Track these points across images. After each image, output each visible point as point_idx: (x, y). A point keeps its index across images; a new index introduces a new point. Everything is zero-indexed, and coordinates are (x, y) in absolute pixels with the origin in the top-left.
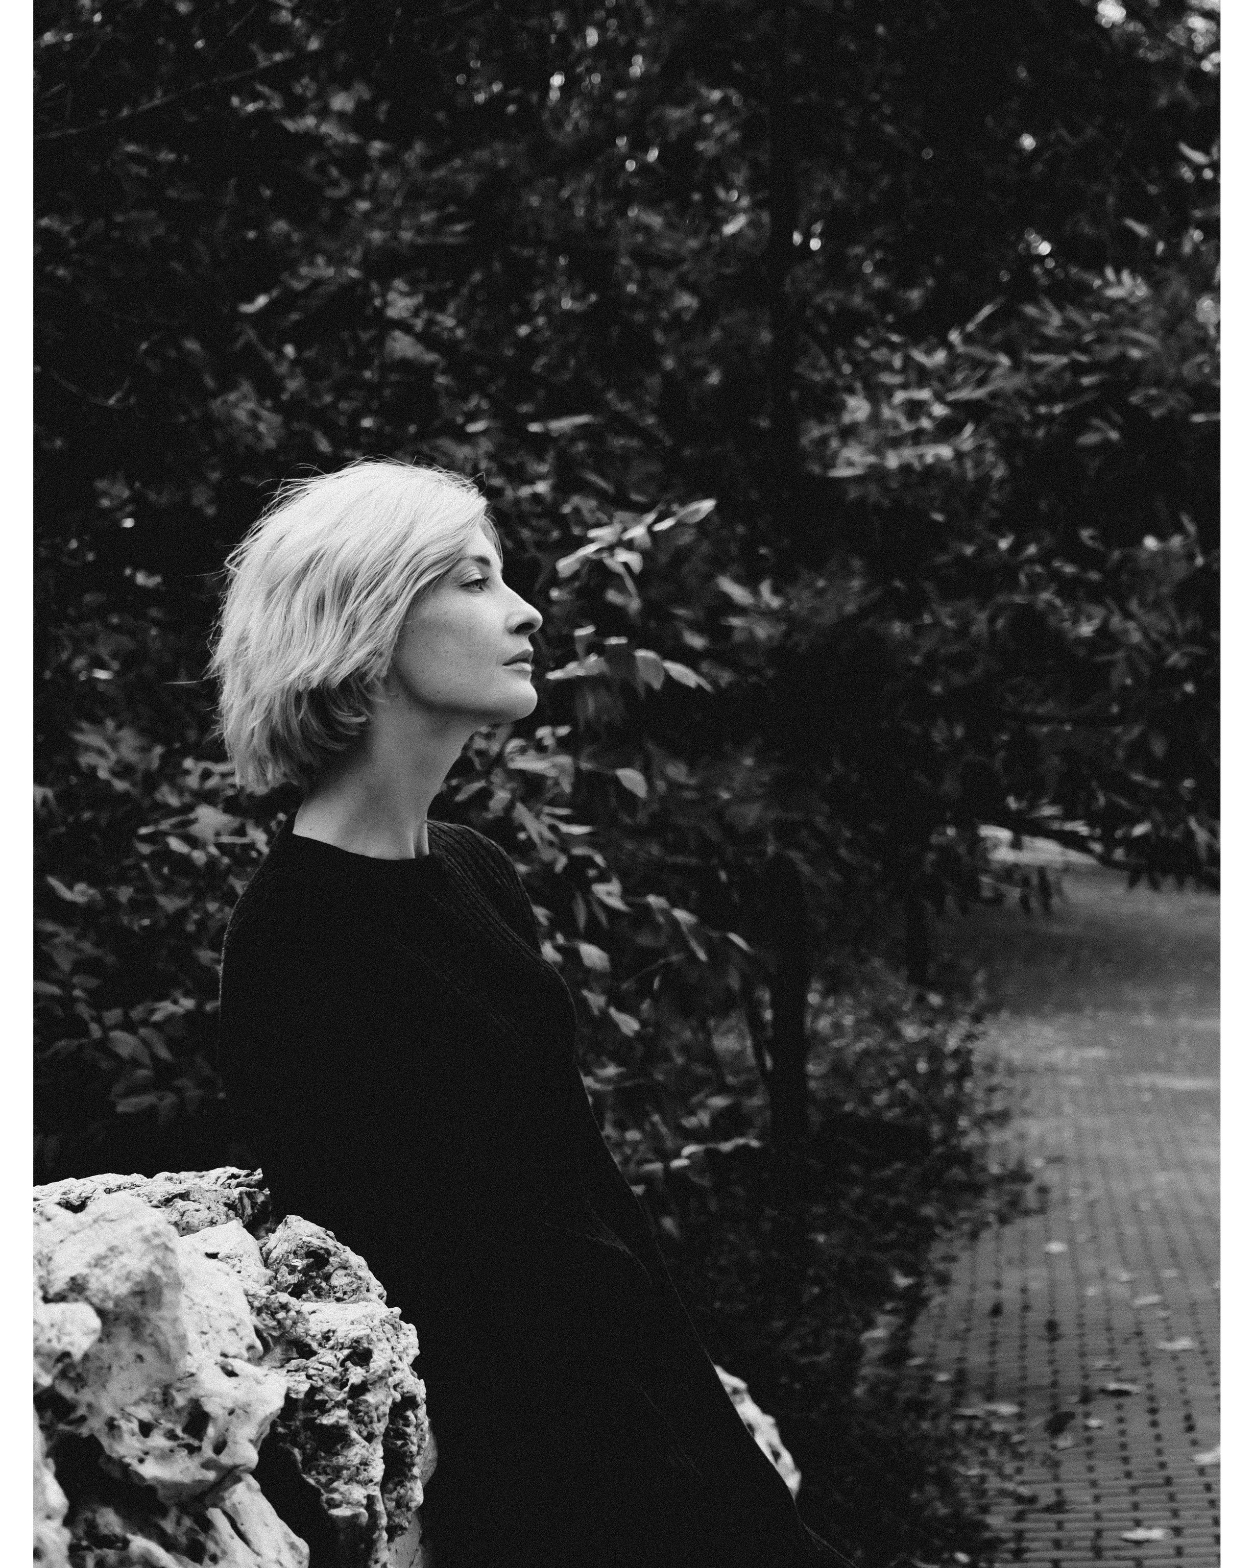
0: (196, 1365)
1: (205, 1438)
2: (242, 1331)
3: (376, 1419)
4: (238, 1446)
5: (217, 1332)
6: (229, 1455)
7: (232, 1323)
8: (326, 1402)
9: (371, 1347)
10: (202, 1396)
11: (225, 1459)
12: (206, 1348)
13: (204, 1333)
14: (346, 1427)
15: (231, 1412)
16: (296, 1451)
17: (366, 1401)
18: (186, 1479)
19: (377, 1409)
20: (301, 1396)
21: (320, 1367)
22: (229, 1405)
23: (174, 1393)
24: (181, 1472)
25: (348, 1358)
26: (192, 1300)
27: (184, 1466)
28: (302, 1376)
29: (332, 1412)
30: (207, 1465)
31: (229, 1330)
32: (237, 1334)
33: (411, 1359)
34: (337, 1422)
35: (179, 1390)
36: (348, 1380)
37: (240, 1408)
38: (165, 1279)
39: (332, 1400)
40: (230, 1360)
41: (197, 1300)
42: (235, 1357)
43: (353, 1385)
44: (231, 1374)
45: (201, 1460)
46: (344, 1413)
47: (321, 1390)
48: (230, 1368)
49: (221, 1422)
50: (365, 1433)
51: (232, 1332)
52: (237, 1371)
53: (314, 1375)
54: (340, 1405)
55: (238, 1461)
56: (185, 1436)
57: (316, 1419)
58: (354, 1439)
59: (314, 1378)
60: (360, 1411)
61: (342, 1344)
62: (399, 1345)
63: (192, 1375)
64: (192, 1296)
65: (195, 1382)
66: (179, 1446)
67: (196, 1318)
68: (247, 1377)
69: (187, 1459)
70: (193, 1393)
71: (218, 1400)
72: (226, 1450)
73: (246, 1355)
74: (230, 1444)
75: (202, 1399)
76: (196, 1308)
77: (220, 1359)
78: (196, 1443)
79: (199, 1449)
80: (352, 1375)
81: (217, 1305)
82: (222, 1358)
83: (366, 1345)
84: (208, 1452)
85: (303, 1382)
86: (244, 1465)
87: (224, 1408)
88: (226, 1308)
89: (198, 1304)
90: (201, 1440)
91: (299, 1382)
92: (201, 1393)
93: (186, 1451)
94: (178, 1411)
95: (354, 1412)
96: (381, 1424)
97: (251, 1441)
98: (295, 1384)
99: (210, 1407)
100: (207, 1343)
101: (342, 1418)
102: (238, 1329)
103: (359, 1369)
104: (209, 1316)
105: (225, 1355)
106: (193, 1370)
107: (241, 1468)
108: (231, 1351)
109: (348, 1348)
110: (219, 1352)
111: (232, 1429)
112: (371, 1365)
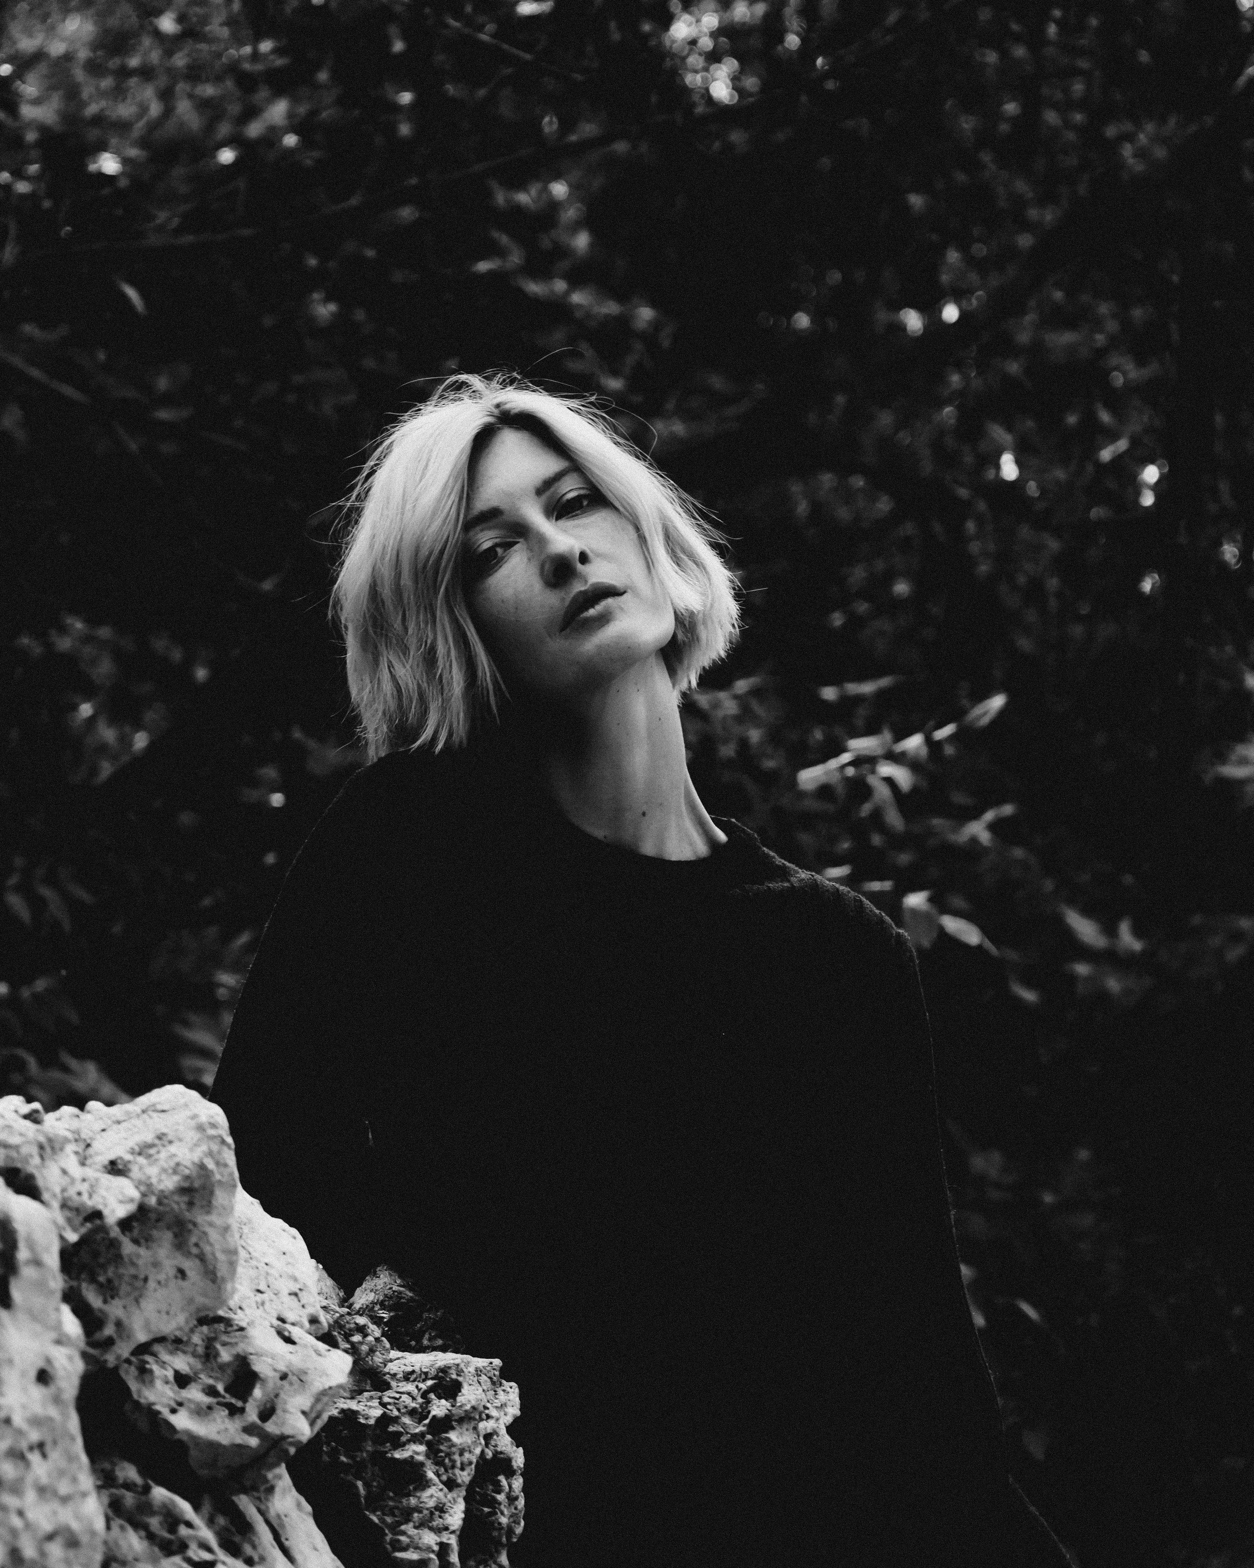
0: (247, 1320)
1: (250, 1400)
2: (305, 1297)
3: (458, 1464)
4: (288, 1416)
5: (276, 1294)
6: (276, 1424)
7: (295, 1288)
8: (400, 1434)
9: (460, 1379)
10: (251, 1354)
11: (271, 1427)
12: (261, 1308)
13: (259, 1291)
14: (422, 1464)
15: (284, 1377)
16: (360, 1484)
17: (449, 1440)
18: (225, 1441)
19: (461, 1454)
20: (372, 1422)
21: (397, 1396)
22: (282, 1367)
23: (218, 1346)
24: (219, 1433)
25: (431, 1389)
26: (250, 1254)
27: (222, 1427)
28: (375, 1403)
29: (407, 1447)
30: (249, 1430)
31: (290, 1294)
32: (299, 1301)
33: (509, 1419)
34: (412, 1457)
35: (224, 1344)
36: (429, 1412)
37: (294, 1374)
38: (218, 1177)
39: (407, 1433)
40: (287, 1326)
41: (254, 1254)
42: (293, 1324)
43: (434, 1416)
44: (289, 1340)
45: (244, 1424)
46: (422, 1448)
47: (396, 1420)
48: (286, 1334)
49: (270, 1385)
50: (444, 1478)
51: (293, 1297)
52: (296, 1340)
53: (389, 1404)
54: (417, 1438)
55: (288, 1431)
56: (227, 1396)
57: (386, 1452)
58: (431, 1480)
59: (389, 1407)
60: (442, 1451)
61: (426, 1373)
62: (496, 1401)
63: (242, 1329)
64: (251, 1250)
65: (246, 1337)
66: (218, 1403)
67: (253, 1273)
68: (305, 1346)
69: (227, 1420)
70: (241, 1348)
71: (269, 1360)
72: (274, 1418)
73: (307, 1325)
74: (279, 1412)
75: (251, 1357)
76: (254, 1263)
77: (277, 1323)
78: (239, 1404)
79: (242, 1410)
80: (435, 1407)
81: (279, 1264)
82: (279, 1323)
83: (454, 1376)
84: (252, 1415)
85: (375, 1408)
86: (293, 1437)
87: (275, 1370)
88: (290, 1270)
89: (258, 1260)
90: (245, 1401)
91: (370, 1407)
92: (251, 1350)
93: (227, 1412)
94: (222, 1367)
95: (433, 1451)
96: (465, 1473)
97: (304, 1413)
98: (365, 1408)
99: (260, 1366)
100: (263, 1304)
101: (418, 1454)
102: (300, 1294)
103: (443, 1401)
104: (267, 1274)
105: (282, 1320)
106: (243, 1324)
107: (290, 1440)
108: (291, 1316)
109: (432, 1379)
110: (276, 1315)
111: (282, 1395)
112: (459, 1399)
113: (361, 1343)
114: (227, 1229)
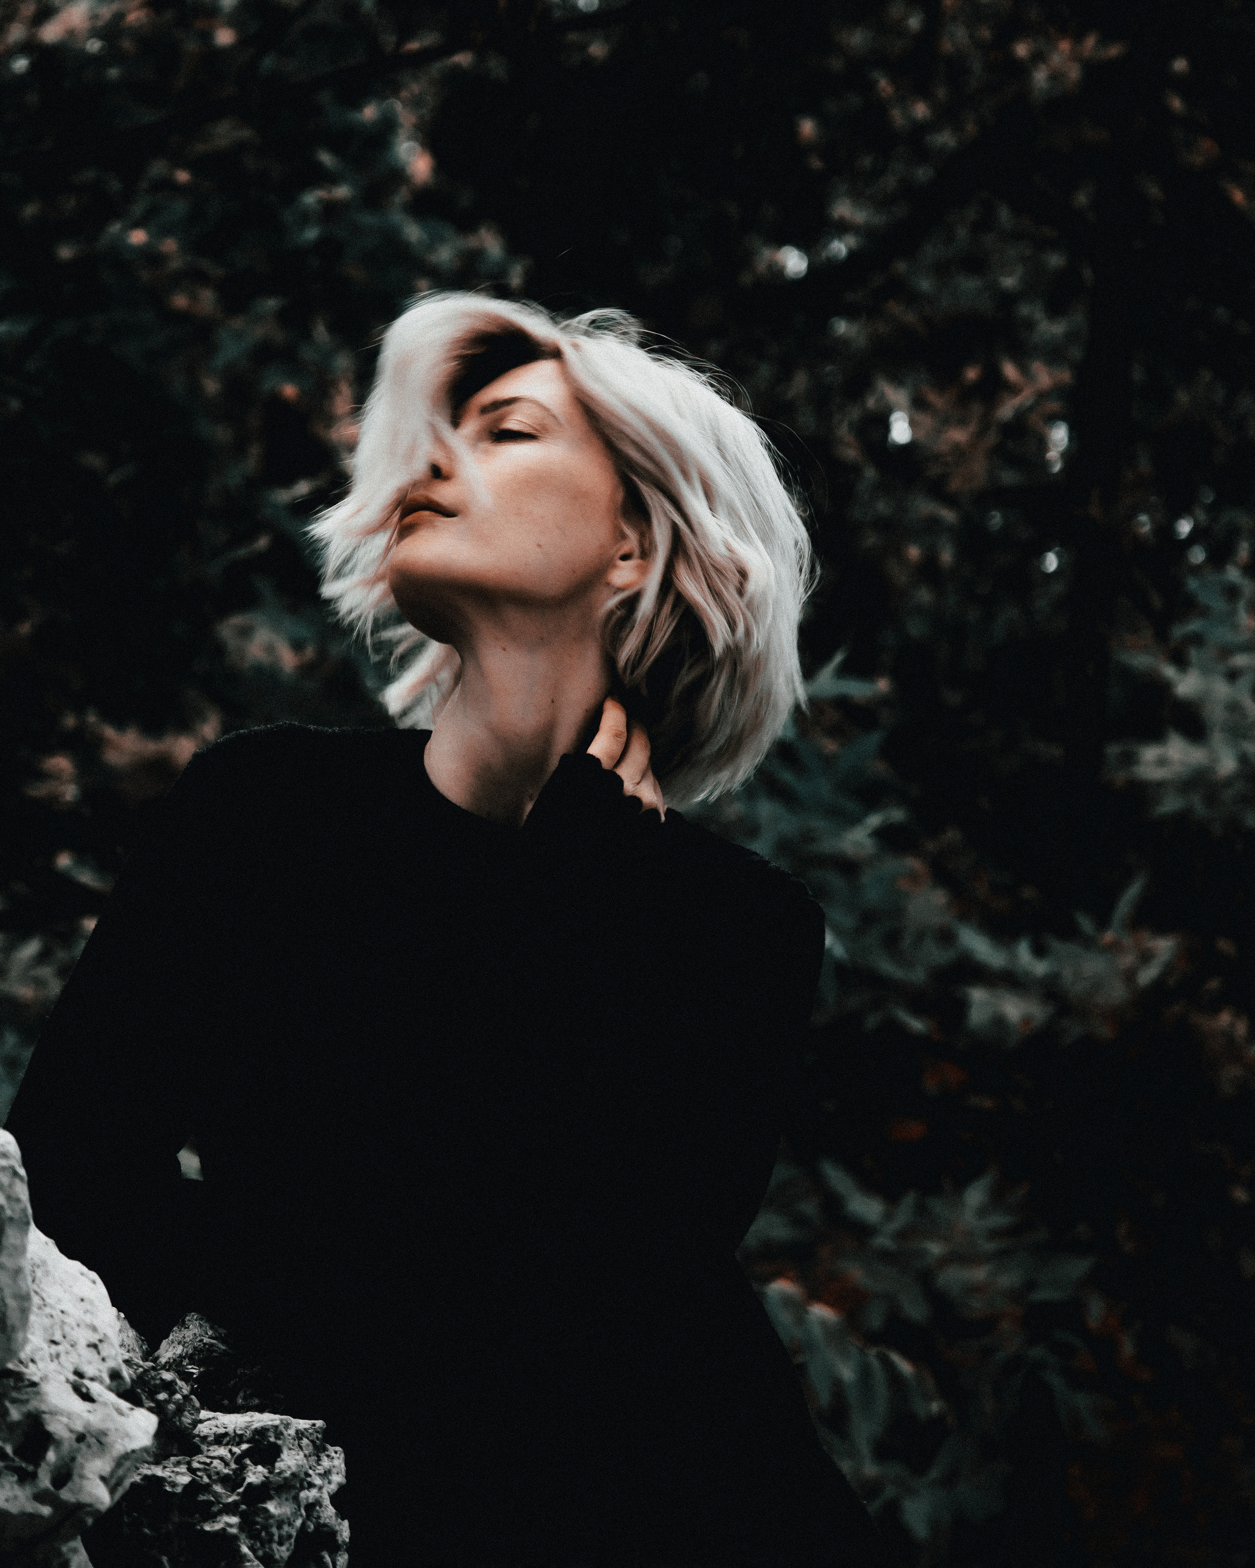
0: (39, 1374)
1: (43, 1464)
2: (105, 1350)
3: (276, 1538)
4: (85, 1482)
5: (72, 1346)
6: (72, 1491)
7: (94, 1338)
8: (212, 1504)
9: (279, 1442)
10: (44, 1412)
11: (65, 1494)
12: (56, 1361)
13: (54, 1342)
14: (235, 1538)
15: (81, 1438)
16: (165, 1559)
17: (266, 1510)
18: (13, 1509)
19: (279, 1527)
20: (179, 1490)
21: (208, 1461)
22: (79, 1427)
23: (8, 1404)
24: (7, 1500)
25: (245, 1454)
26: (43, 1299)
27: (10, 1494)
28: (183, 1469)
29: (218, 1518)
30: (41, 1497)
31: (89, 1346)
32: (99, 1353)
33: (333, 1487)
34: (224, 1530)
35: (14, 1401)
36: (244, 1479)
37: (92, 1436)
39: (219, 1503)
40: (86, 1382)
41: (48, 1300)
42: (92, 1379)
43: (250, 1484)
44: (87, 1397)
45: (35, 1490)
46: (234, 1520)
47: (207, 1488)
48: (84, 1390)
49: (66, 1448)
50: (260, 1553)
51: (92, 1349)
52: (95, 1397)
53: (199, 1470)
54: (230, 1509)
55: (85, 1499)
56: (17, 1459)
57: (195, 1525)
58: (245, 1555)
59: (199, 1474)
60: (258, 1523)
61: (241, 1436)
62: (319, 1467)
63: (34, 1384)
64: (44, 1295)
65: (38, 1393)
66: (6, 1468)
67: (47, 1321)
68: (105, 1404)
69: (16, 1487)
70: (33, 1405)
71: (65, 1420)
72: (70, 1484)
73: (107, 1380)
74: (76, 1478)
75: (44, 1416)
76: (48, 1310)
77: (72, 1378)
78: (31, 1468)
79: (34, 1476)
80: (250, 1474)
81: (75, 1312)
82: (76, 1378)
83: (272, 1439)
84: (45, 1481)
85: (183, 1474)
86: (90, 1505)
87: (71, 1431)
88: (88, 1319)
89: (52, 1307)
90: (37, 1465)
91: (178, 1473)
92: (44, 1407)
93: (15, 1478)
94: (13, 1427)
95: (246, 1525)
96: (284, 1548)
97: (103, 1479)
98: (172, 1475)
99: (56, 1427)
100: (58, 1356)
101: (231, 1526)
102: (100, 1346)
103: (260, 1468)
104: (63, 1323)
105: (79, 1374)
106: (36, 1379)
107: (89, 1509)
108: (90, 1371)
109: (248, 1442)
110: (72, 1369)
111: (80, 1459)
112: (277, 1465)
113: (167, 1402)
114: (18, 1272)
